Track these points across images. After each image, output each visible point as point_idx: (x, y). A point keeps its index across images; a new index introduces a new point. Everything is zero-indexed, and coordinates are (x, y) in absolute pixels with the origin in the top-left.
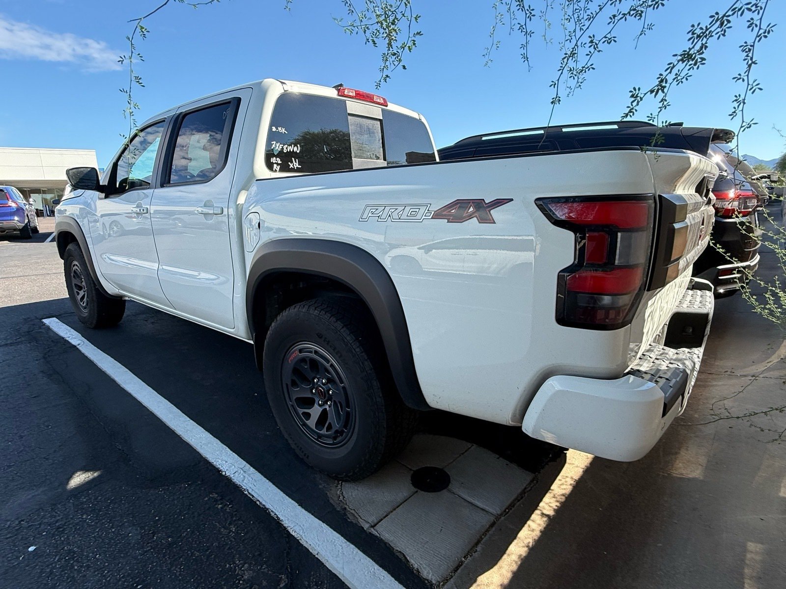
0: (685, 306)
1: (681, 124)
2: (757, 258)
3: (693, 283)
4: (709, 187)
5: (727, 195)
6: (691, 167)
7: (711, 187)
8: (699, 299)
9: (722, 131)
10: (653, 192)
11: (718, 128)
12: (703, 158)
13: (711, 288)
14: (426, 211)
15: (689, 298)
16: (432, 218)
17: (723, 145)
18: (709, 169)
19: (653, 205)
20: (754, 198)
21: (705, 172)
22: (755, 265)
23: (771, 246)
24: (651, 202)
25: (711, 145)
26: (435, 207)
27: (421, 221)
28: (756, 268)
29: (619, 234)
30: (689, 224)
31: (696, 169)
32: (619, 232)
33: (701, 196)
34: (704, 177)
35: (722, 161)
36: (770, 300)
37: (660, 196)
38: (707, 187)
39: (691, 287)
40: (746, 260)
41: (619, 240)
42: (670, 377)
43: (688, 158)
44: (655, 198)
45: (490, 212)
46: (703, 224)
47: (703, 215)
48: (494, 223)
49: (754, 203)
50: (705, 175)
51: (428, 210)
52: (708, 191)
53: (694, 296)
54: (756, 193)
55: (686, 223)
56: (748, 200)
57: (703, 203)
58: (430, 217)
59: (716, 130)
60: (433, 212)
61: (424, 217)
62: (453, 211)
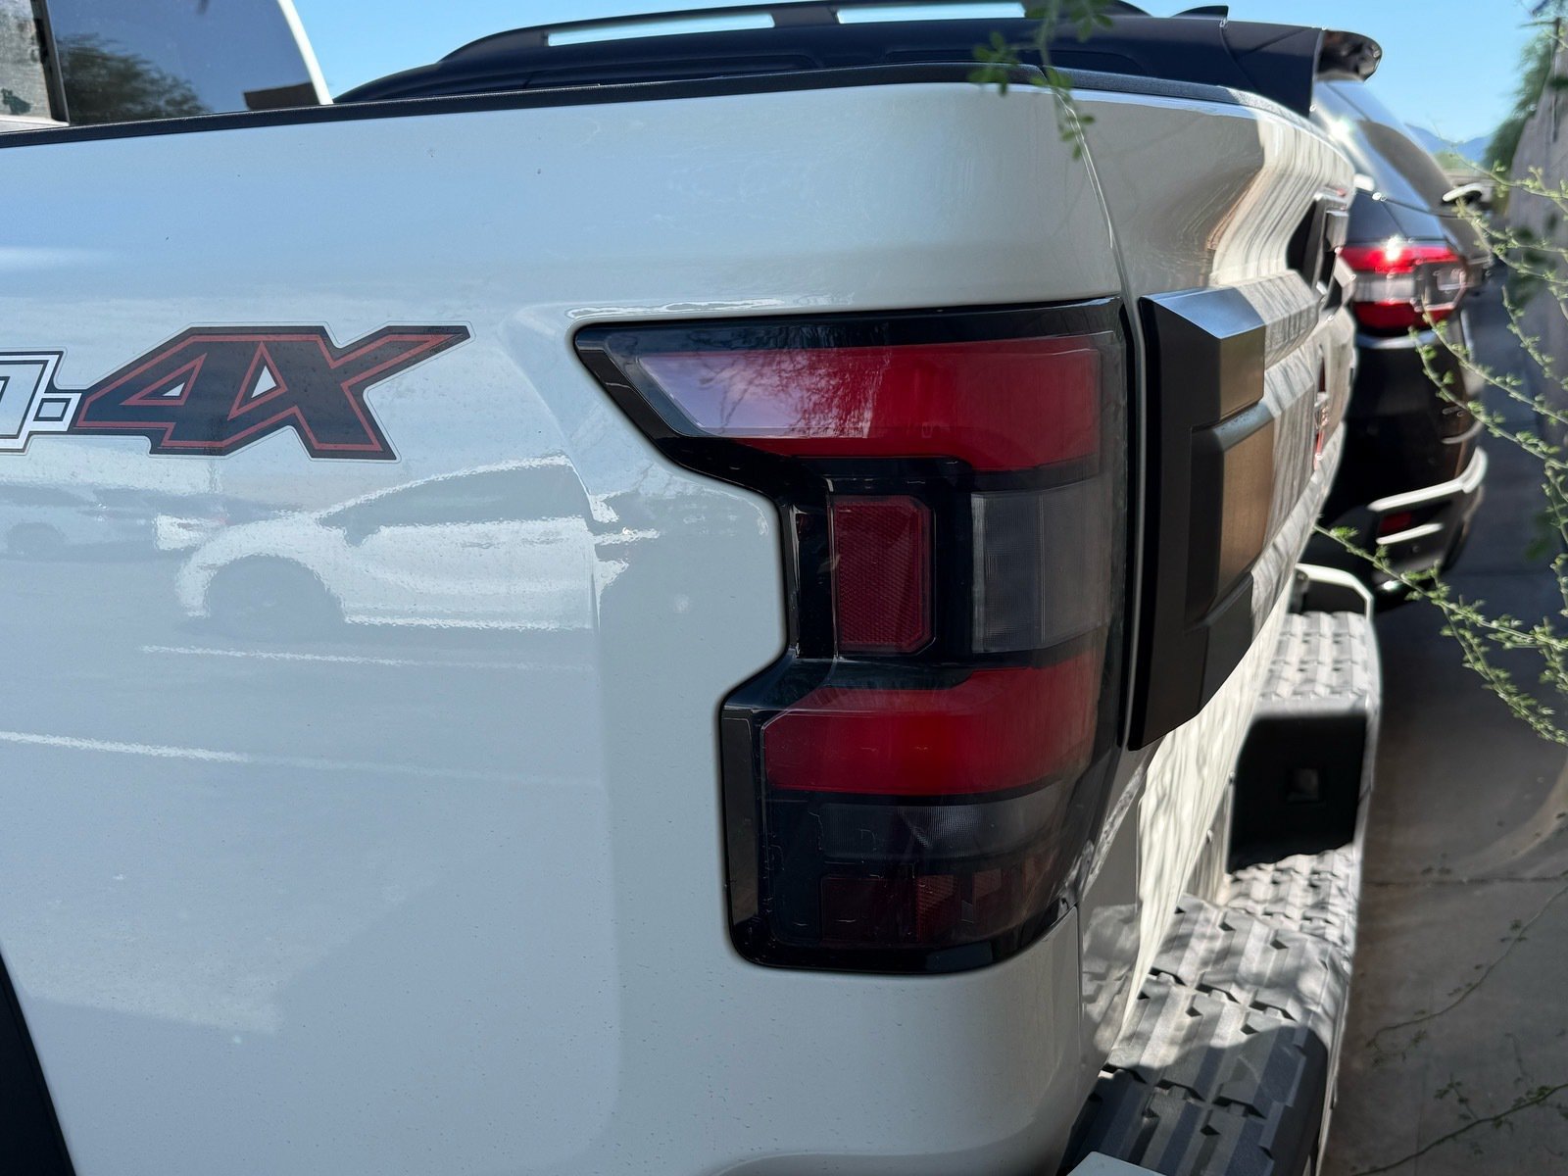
0: (1284, 689)
1: (1223, 11)
2: (1479, 463)
3: (1305, 588)
4: (1333, 245)
5: (1378, 257)
6: (1266, 166)
7: (1338, 243)
8: (1327, 652)
9: (1347, 36)
10: (1116, 287)
11: (1333, 28)
12: (1304, 126)
13: (1362, 601)
14: (41, 394)
15: (1296, 651)
16: (74, 429)
17: (1350, 86)
18: (1327, 174)
19: (1119, 348)
20: (1455, 265)
21: (1318, 185)
22: (1475, 491)
23: (1536, 446)
24: (1108, 337)
25: (1320, 87)
26: (84, 371)
27: (19, 443)
28: (1479, 498)
29: (978, 502)
30: (1276, 413)
31: (1283, 176)
32: (978, 490)
33: (1308, 279)
34: (1315, 205)
35: (1354, 135)
36: (1550, 652)
37: (1146, 306)
38: (1327, 244)
39: (1300, 603)
40: (1449, 476)
41: (979, 525)
42: (1260, 1094)
43: (1253, 124)
44: (1123, 313)
45: (359, 395)
46: (1322, 388)
47: (1320, 352)
48: (386, 453)
49: (1457, 282)
50: (1318, 197)
51: (51, 388)
52: (1330, 258)
53: (1312, 639)
54: (1460, 249)
55: (1266, 409)
56: (1438, 274)
57: (1319, 304)
58: (64, 425)
59: (1329, 34)
60: (75, 398)
61: (31, 425)
62: (176, 391)
